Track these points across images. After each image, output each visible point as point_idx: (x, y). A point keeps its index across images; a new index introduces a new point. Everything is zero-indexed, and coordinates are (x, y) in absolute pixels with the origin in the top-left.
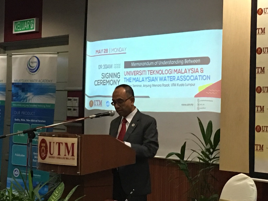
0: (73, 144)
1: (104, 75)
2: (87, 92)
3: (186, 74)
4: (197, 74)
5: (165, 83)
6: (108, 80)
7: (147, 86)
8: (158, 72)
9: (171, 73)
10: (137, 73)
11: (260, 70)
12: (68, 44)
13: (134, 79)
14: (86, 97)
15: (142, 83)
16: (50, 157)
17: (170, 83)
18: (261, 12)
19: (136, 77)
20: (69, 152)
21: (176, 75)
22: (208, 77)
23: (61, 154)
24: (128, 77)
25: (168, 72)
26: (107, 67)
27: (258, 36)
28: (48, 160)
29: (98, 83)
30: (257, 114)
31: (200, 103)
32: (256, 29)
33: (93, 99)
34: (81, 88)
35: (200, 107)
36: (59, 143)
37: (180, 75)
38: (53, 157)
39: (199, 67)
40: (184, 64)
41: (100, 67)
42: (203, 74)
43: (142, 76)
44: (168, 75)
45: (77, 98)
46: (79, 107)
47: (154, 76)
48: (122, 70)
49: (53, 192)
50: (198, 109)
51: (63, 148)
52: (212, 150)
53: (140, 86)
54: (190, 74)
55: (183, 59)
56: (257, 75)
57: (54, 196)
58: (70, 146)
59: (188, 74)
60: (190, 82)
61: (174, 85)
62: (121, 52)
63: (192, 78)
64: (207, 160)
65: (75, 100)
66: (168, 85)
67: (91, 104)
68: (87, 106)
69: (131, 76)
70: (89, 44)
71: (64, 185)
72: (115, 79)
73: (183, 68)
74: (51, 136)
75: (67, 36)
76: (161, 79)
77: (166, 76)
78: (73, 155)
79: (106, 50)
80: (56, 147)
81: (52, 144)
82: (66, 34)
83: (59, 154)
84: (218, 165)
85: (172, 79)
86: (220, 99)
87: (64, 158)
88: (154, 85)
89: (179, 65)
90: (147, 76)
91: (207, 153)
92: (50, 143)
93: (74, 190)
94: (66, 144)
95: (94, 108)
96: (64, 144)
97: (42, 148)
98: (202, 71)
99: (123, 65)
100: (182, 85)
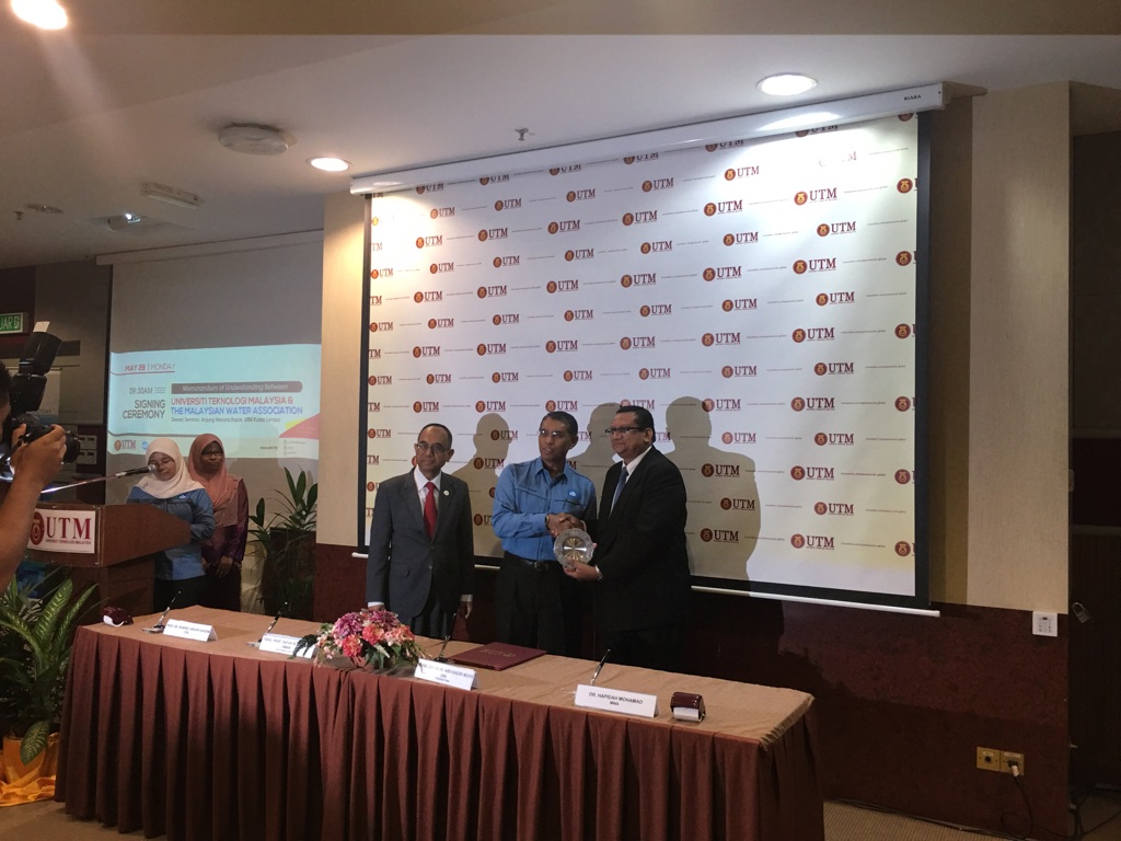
0: (88, 521)
1: (139, 404)
2: (111, 427)
3: (266, 405)
4: (283, 405)
5: (236, 416)
6: (145, 410)
7: (207, 420)
8: (224, 401)
9: (245, 402)
10: (192, 401)
11: (373, 407)
12: (79, 354)
13: (187, 410)
14: (109, 436)
15: (200, 416)
16: (48, 541)
17: (244, 417)
18: (375, 327)
19: (191, 406)
20: (80, 533)
21: (252, 405)
22: (300, 410)
23: (67, 535)
24: (178, 406)
25: (240, 401)
26: (143, 391)
27: (370, 361)
28: (45, 545)
29: (129, 414)
30: (369, 467)
31: (288, 445)
32: (368, 350)
33: (121, 438)
34: (101, 422)
35: (288, 451)
36: (64, 520)
37: (257, 405)
38: (54, 541)
39: (286, 395)
40: (265, 391)
41: (133, 391)
42: (291, 406)
43: (199, 407)
44: (240, 405)
45: (95, 437)
46: (97, 450)
47: (218, 406)
48: (168, 396)
49: (53, 594)
50: (285, 453)
51: (70, 527)
52: (304, 513)
53: (197, 420)
54: (273, 405)
55: (263, 383)
56: (369, 413)
57: (56, 601)
58: (82, 523)
59: (270, 405)
60: (273, 416)
61: (249, 419)
62: (166, 369)
63: (276, 410)
64: (298, 527)
65: (90, 439)
66: (241, 420)
67: (118, 446)
68: (110, 448)
69: (182, 406)
70: (113, 356)
71: (71, 584)
72: (157, 409)
73: (263, 396)
74: (50, 508)
75: (79, 342)
76: (229, 411)
77: (237, 406)
78: (87, 537)
79: (143, 367)
80: (59, 525)
81: (52, 521)
82: (76, 339)
83: (64, 536)
84: (315, 533)
85: (246, 410)
86: (317, 441)
87: (73, 542)
88: (218, 420)
89: (257, 391)
90: (208, 406)
91: (298, 517)
92: (49, 519)
93: (89, 591)
94: (77, 520)
95: (122, 451)
96: (73, 521)
97: (35, 526)
98: (291, 401)
99: (169, 389)
100: (261, 420)
